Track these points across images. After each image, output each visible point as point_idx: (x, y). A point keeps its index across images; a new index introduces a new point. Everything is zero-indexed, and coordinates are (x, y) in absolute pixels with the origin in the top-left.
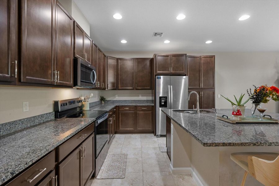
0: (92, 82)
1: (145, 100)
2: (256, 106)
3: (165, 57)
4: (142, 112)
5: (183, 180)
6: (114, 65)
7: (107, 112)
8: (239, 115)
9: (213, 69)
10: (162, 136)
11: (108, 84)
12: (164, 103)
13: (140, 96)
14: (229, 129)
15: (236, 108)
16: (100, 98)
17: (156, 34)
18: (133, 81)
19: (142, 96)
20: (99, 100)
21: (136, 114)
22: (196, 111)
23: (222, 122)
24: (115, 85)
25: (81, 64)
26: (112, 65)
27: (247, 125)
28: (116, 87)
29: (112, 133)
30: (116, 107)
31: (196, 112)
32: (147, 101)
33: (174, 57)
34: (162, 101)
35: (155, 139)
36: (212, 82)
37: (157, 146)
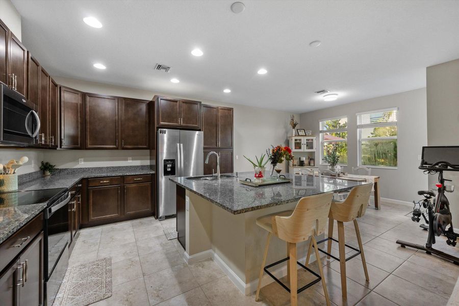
0: (30, 134)
1: (138, 166)
2: (274, 166)
3: (172, 103)
4: (134, 185)
5: (202, 267)
6: (77, 104)
7: (66, 190)
8: (260, 177)
9: (231, 124)
10: (167, 217)
11: (62, 137)
12: (171, 169)
13: (130, 160)
14: (252, 193)
15: (258, 169)
16: (40, 165)
17: (159, 67)
18: (117, 134)
19: (132, 160)
20: (37, 169)
21: (123, 189)
22: (217, 176)
23: (245, 186)
24: (78, 141)
25: (5, 96)
26: (72, 103)
27: (268, 187)
28: (79, 144)
29: (74, 229)
30: (82, 181)
31: (216, 178)
32: (142, 167)
33: (184, 104)
34: (168, 166)
35: (158, 223)
36: (229, 140)
37: (161, 233)
